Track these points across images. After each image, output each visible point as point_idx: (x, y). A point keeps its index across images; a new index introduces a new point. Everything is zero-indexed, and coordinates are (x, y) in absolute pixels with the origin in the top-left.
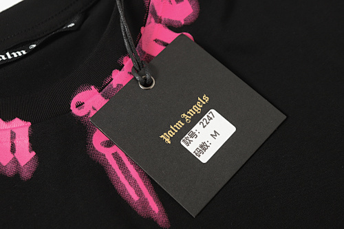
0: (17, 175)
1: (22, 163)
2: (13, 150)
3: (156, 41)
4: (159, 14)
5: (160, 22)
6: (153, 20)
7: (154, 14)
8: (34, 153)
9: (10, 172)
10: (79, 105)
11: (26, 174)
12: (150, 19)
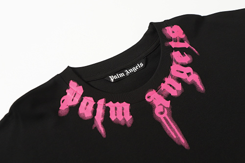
0: (125, 125)
1: (127, 120)
2: (123, 114)
3: (177, 71)
4: (177, 61)
5: (178, 64)
6: (175, 63)
7: (175, 61)
8: (131, 116)
9: (123, 123)
10: (149, 97)
11: (129, 125)
12: (174, 63)
